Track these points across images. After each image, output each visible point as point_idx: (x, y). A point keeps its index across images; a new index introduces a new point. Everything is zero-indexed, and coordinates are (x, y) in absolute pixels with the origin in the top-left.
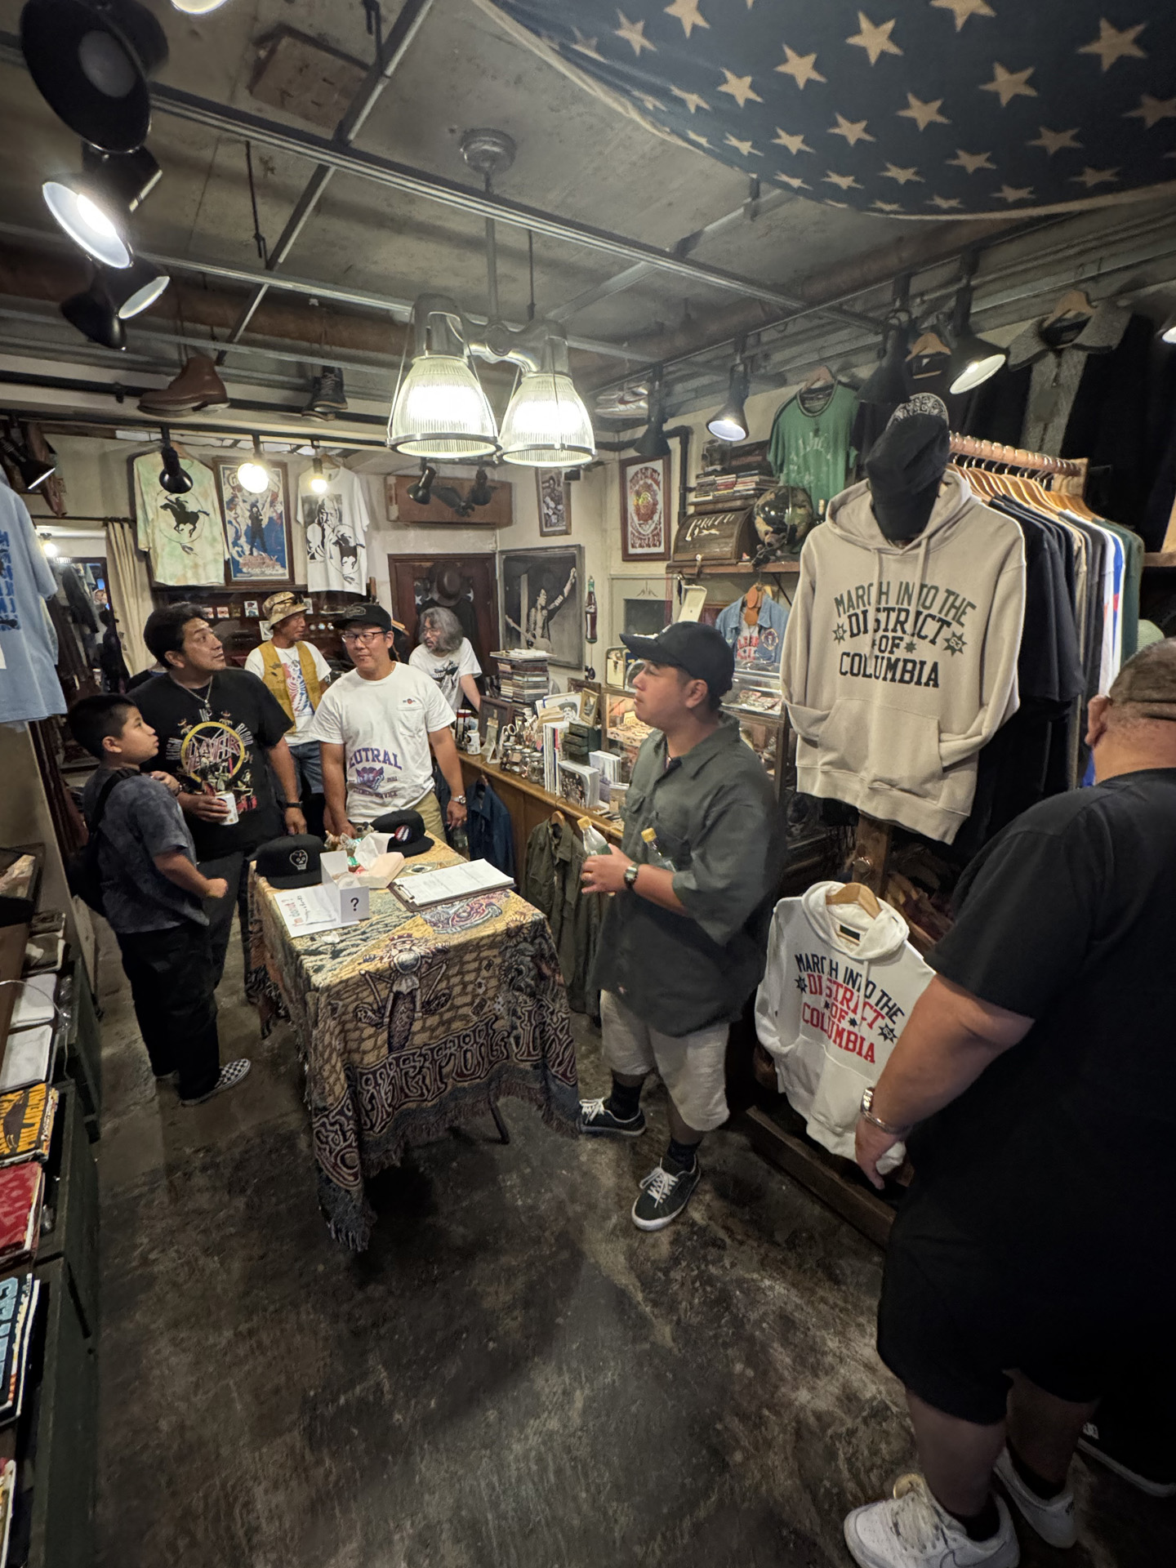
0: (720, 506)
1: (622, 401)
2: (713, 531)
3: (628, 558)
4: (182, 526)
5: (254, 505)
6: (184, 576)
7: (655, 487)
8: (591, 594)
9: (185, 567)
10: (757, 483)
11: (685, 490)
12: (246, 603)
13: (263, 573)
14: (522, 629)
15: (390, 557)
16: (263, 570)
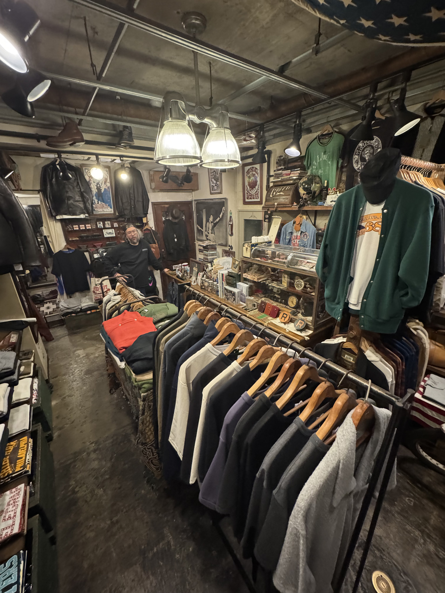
0: (284, 183)
1: (245, 140)
2: (281, 193)
3: (245, 203)
5: (98, 184)
7: (256, 175)
8: (231, 217)
10: (299, 174)
11: (269, 176)
12: (98, 223)
13: (103, 211)
14: (204, 230)
15: (153, 203)
16: (103, 209)
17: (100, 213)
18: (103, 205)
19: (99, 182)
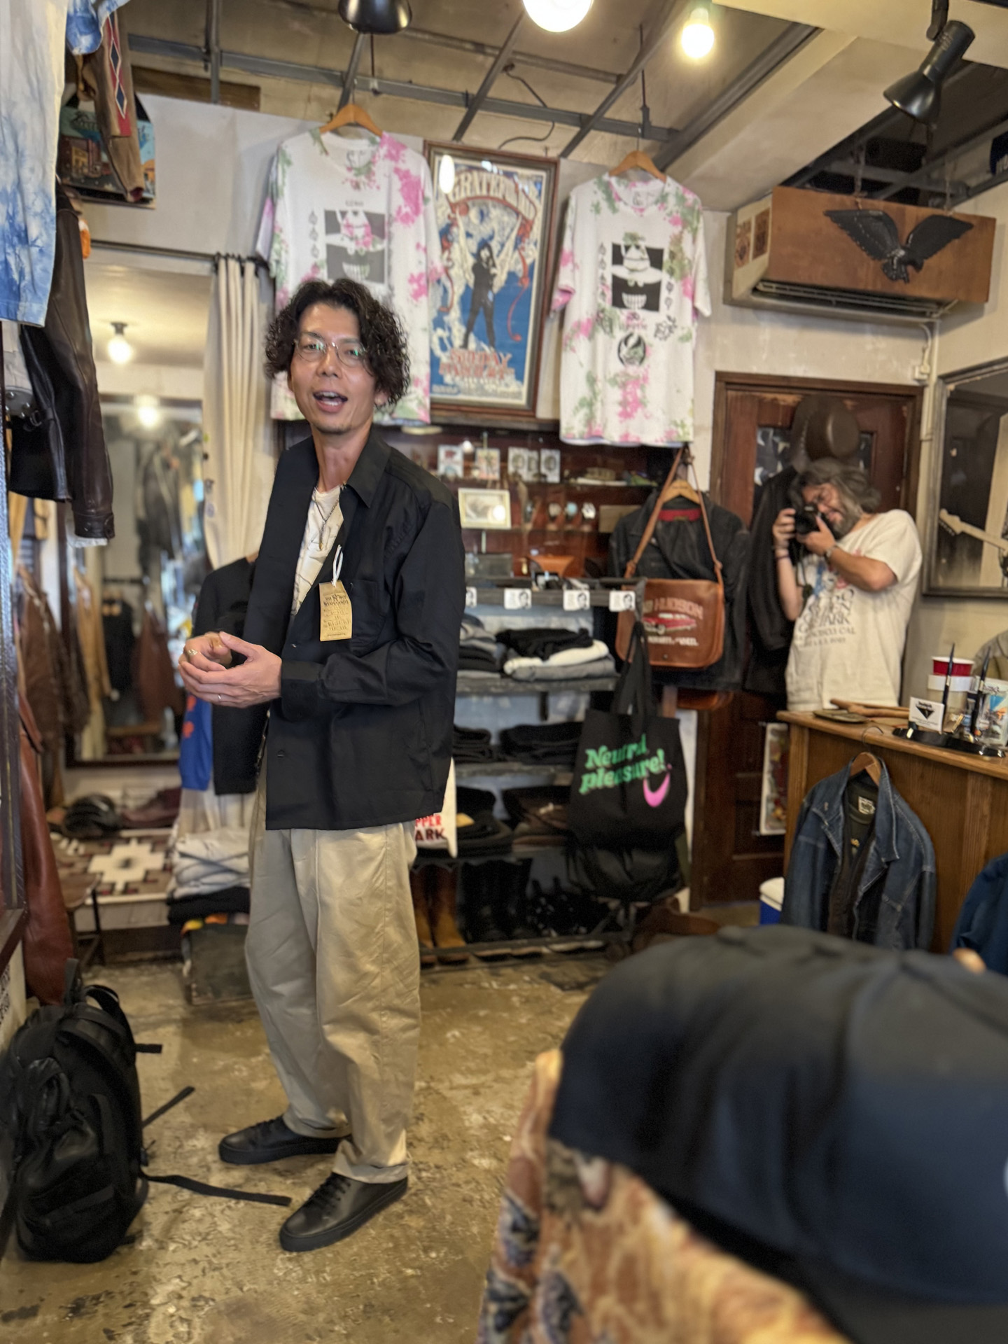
5: (483, 245)
12: (442, 450)
13: (481, 390)
15: (719, 375)
16: (482, 381)
17: (462, 397)
18: (486, 358)
19: (491, 238)
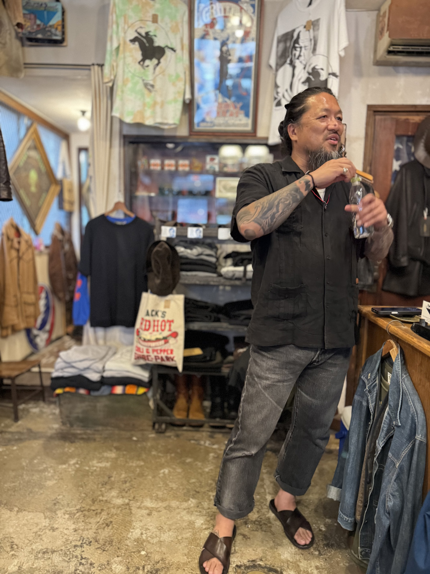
4: (147, 62)
5: (224, 44)
6: (142, 113)
9: (144, 105)
13: (226, 123)
15: (369, 107)
16: (227, 119)
17: (216, 128)
18: (227, 106)
19: (228, 39)
